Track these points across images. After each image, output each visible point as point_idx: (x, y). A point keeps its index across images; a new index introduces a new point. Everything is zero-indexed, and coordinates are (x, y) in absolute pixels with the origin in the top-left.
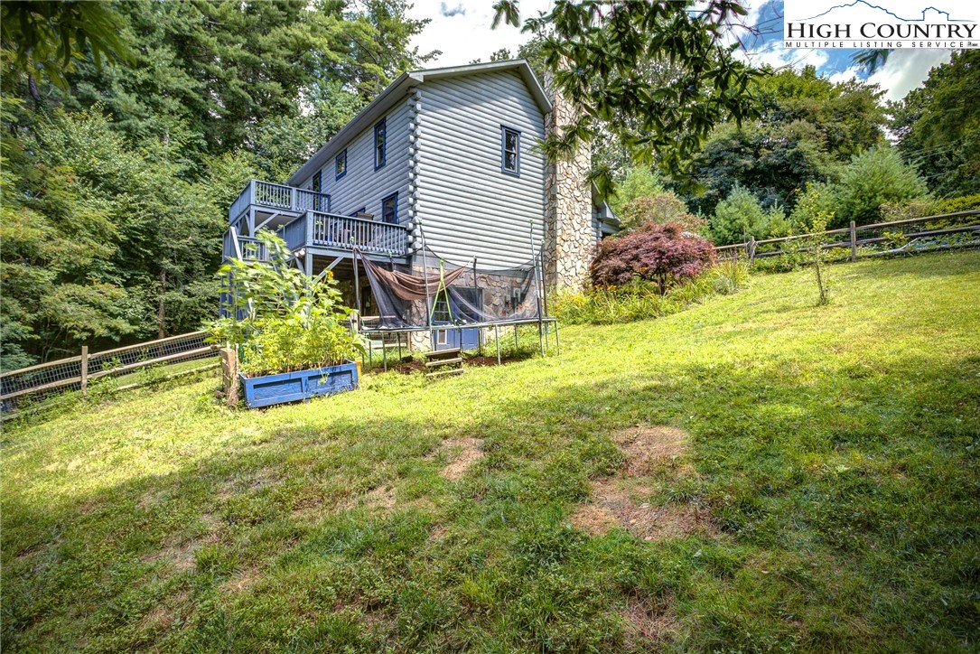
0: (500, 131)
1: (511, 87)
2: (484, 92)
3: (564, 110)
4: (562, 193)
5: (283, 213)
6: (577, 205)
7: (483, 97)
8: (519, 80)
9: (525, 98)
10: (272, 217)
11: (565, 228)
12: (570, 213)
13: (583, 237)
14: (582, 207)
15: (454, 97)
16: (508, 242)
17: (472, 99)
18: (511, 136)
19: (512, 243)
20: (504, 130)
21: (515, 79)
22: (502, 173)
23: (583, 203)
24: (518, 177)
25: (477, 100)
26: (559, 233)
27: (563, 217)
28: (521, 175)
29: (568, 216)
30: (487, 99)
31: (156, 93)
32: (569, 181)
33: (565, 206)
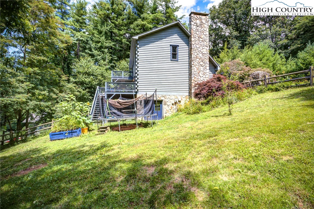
0: (170, 47)
1: (175, 31)
2: (163, 36)
3: (195, 34)
4: (194, 64)
5: (120, 79)
6: (201, 67)
7: (163, 37)
8: (178, 28)
9: (181, 33)
10: (117, 80)
11: (195, 76)
12: (198, 71)
13: (204, 79)
14: (204, 68)
15: (152, 40)
16: (173, 84)
17: (158, 39)
18: (174, 48)
19: (175, 84)
20: (171, 46)
21: (176, 28)
22: (171, 61)
23: (205, 66)
24: (178, 61)
25: (161, 39)
26: (193, 78)
27: (195, 73)
28: (179, 60)
29: (197, 72)
30: (164, 38)
31: (103, 48)
32: (198, 60)
33: (196, 69)
